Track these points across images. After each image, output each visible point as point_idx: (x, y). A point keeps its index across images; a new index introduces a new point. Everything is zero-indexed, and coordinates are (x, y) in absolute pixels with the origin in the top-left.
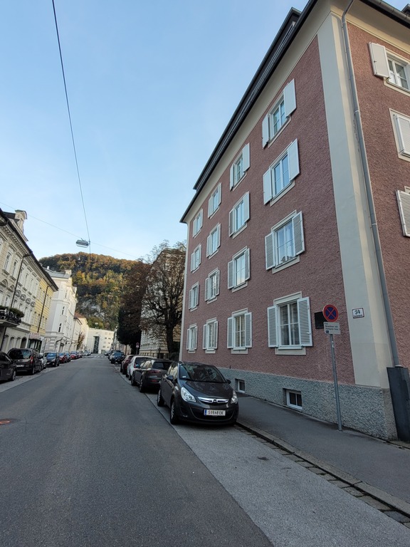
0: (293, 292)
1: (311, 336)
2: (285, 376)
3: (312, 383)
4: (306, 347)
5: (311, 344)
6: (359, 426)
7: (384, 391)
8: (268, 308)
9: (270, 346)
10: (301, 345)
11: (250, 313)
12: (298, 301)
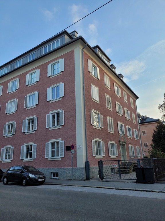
0: (58, 138)
1: (64, 154)
2: (52, 168)
3: (63, 168)
4: (62, 157)
5: (64, 156)
6: (77, 178)
7: (84, 168)
8: (46, 143)
9: (46, 157)
10: (60, 156)
11: (36, 144)
12: (60, 142)
